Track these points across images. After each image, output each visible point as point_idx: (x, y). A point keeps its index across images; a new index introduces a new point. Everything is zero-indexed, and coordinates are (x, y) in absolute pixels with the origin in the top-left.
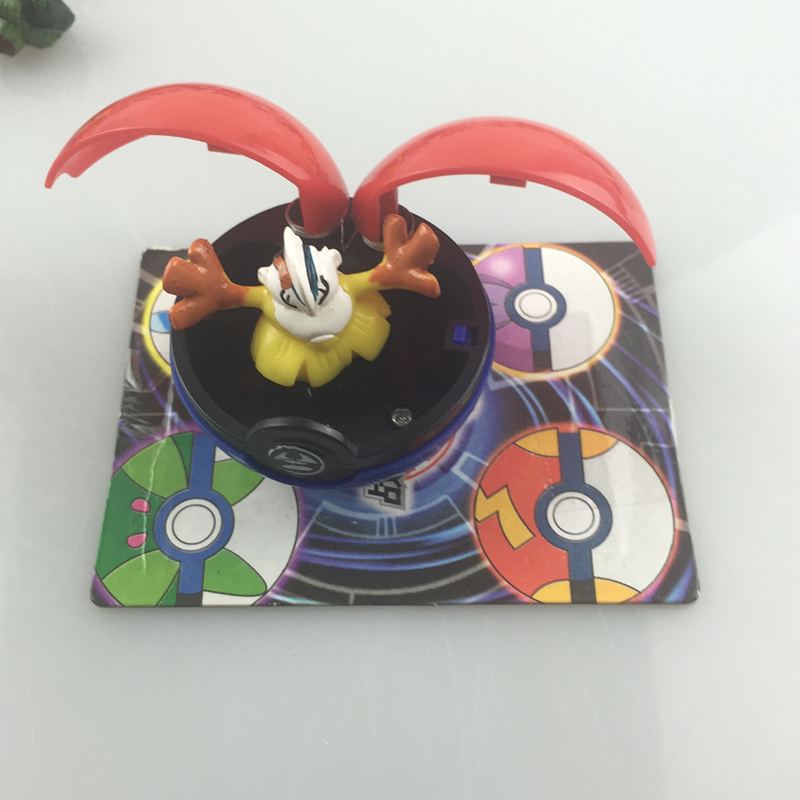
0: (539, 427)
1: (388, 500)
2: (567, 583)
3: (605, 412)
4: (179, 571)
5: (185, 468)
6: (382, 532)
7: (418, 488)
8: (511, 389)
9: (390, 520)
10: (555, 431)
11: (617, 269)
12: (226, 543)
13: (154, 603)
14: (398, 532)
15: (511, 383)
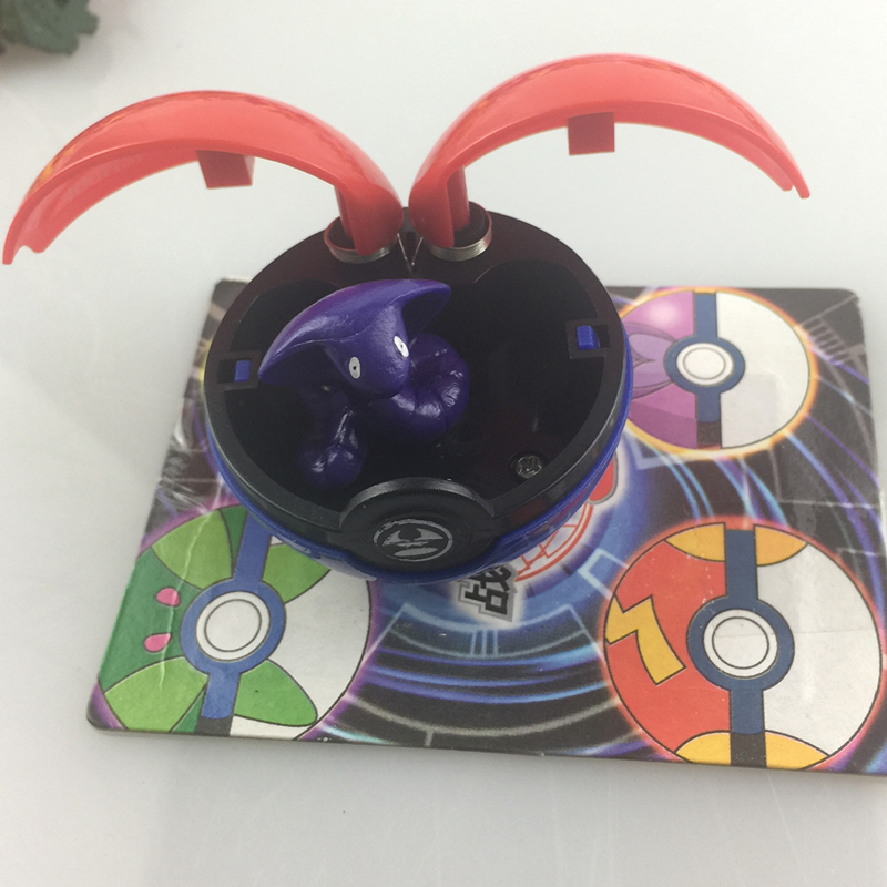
0: (699, 522)
1: (490, 607)
2: (727, 736)
3: (791, 506)
4: (205, 688)
5: (231, 551)
6: (478, 650)
7: (531, 593)
8: (665, 469)
9: (490, 635)
10: (721, 526)
11: (817, 322)
12: (272, 652)
13: (169, 728)
14: (500, 651)
15: (666, 461)
